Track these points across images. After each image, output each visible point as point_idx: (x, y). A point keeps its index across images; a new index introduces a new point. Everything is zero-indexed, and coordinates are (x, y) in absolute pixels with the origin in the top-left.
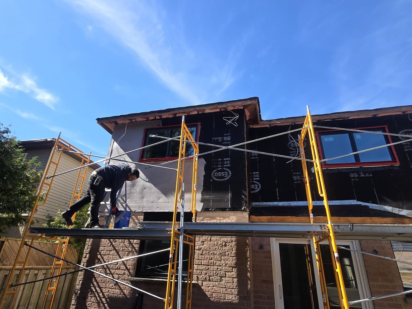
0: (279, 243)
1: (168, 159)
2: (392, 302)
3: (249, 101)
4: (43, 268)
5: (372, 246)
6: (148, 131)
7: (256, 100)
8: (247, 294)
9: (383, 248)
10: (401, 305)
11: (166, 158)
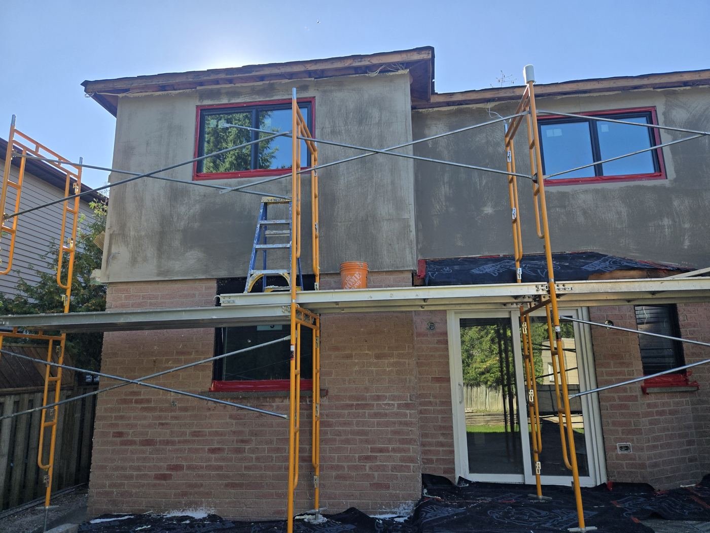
0: (460, 319)
1: (255, 173)
2: (625, 394)
3: (415, 53)
4: (14, 392)
5: (607, 315)
6: (204, 113)
7: (429, 54)
8: (411, 400)
9: (621, 316)
10: (636, 397)
11: (250, 172)
